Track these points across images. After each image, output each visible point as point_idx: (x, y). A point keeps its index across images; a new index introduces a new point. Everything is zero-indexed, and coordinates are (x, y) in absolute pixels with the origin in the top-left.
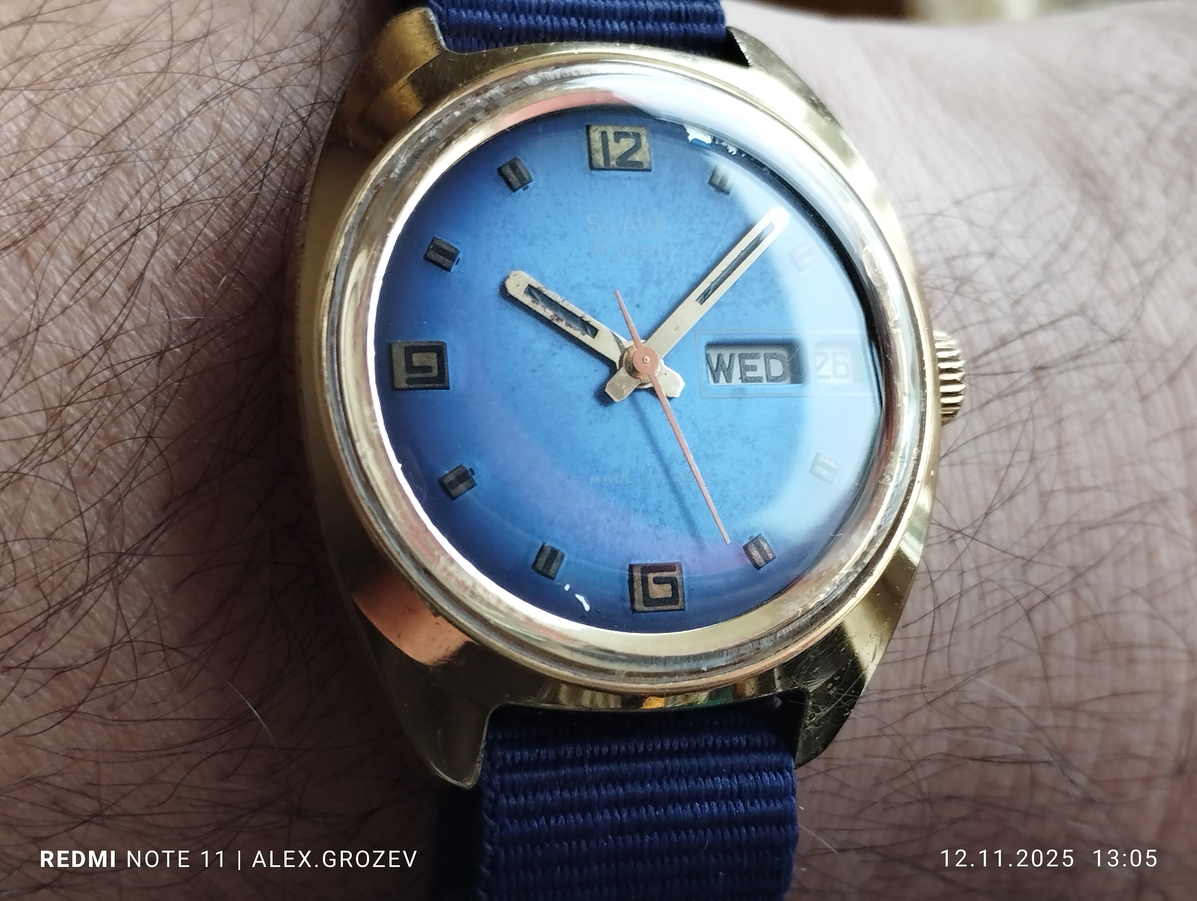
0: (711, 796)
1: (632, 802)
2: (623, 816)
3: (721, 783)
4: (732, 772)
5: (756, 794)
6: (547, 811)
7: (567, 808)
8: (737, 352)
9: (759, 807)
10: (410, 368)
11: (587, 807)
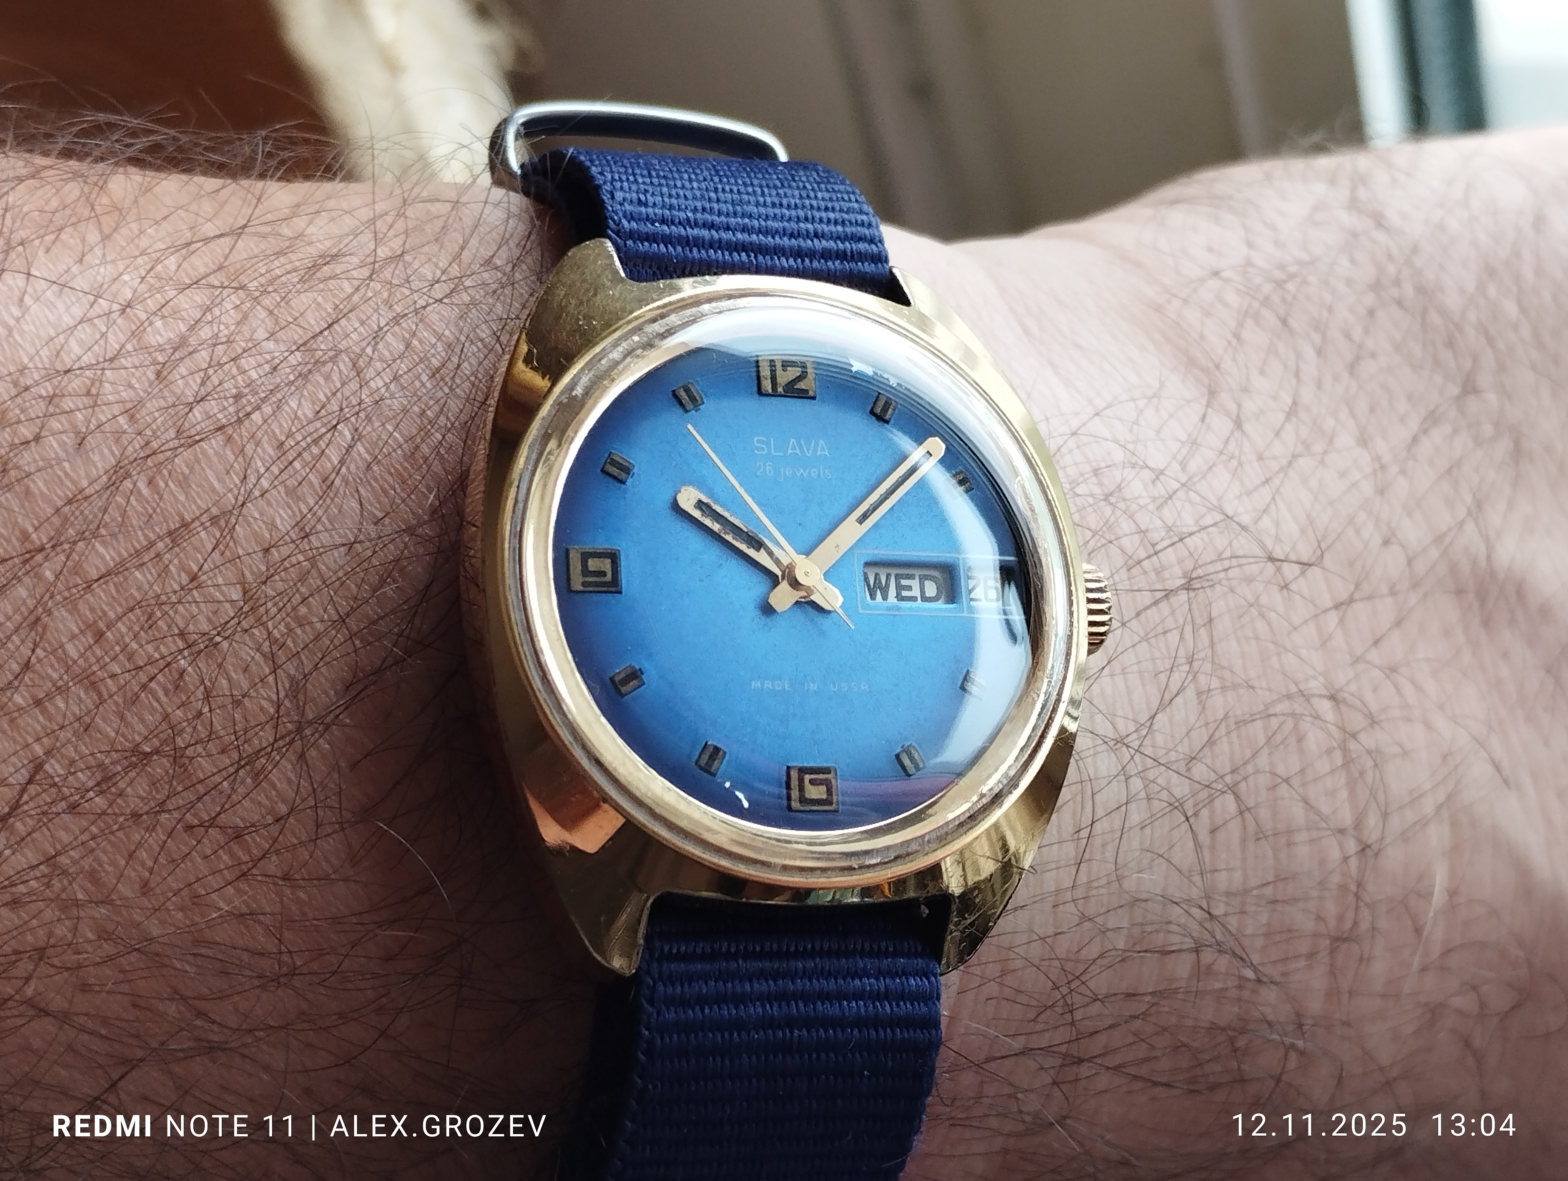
0: (858, 996)
1: (783, 997)
2: (774, 1010)
3: (869, 983)
4: (879, 974)
5: (902, 997)
6: (701, 1001)
7: (721, 1000)
8: (894, 571)
9: (905, 1008)
10: (585, 572)
11: (741, 1000)
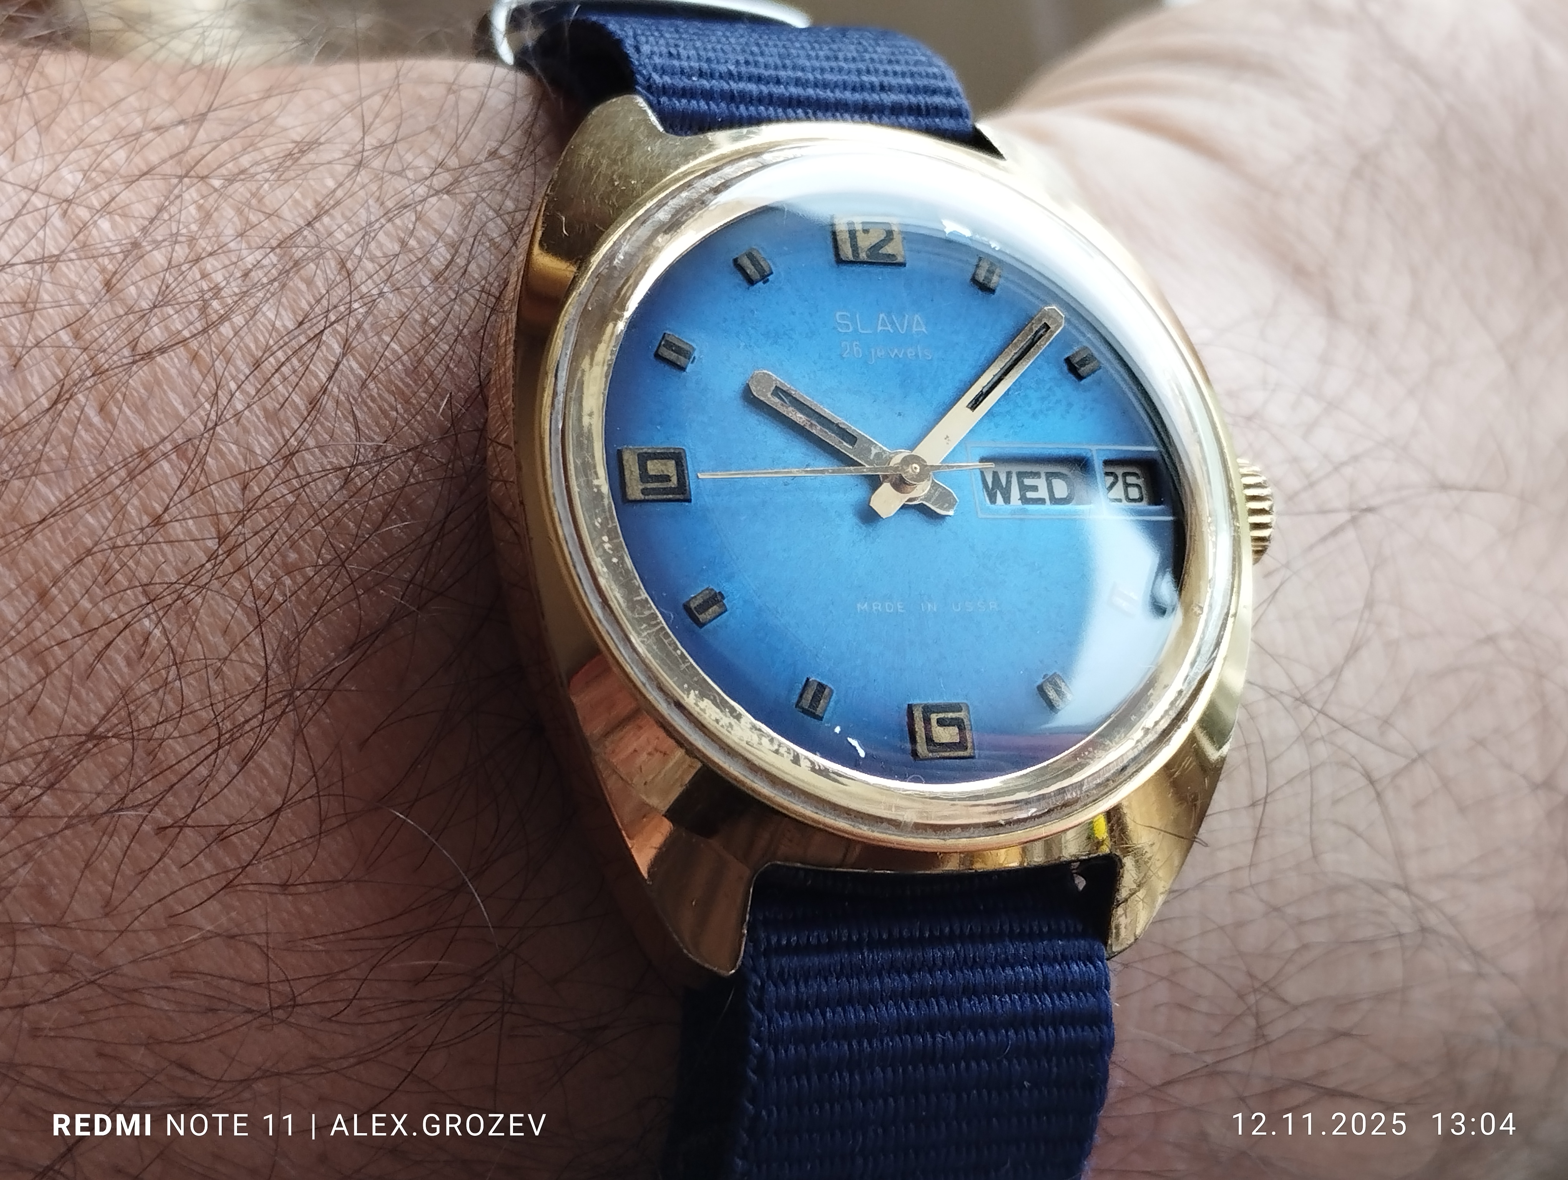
0: (1011, 988)
1: (921, 994)
2: (911, 1011)
3: (1024, 972)
4: (1034, 961)
5: (1065, 987)
6: (822, 1003)
7: (844, 1001)
8: (1015, 469)
9: (1068, 1002)
10: (645, 476)
11: (868, 1000)
